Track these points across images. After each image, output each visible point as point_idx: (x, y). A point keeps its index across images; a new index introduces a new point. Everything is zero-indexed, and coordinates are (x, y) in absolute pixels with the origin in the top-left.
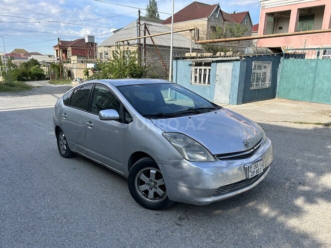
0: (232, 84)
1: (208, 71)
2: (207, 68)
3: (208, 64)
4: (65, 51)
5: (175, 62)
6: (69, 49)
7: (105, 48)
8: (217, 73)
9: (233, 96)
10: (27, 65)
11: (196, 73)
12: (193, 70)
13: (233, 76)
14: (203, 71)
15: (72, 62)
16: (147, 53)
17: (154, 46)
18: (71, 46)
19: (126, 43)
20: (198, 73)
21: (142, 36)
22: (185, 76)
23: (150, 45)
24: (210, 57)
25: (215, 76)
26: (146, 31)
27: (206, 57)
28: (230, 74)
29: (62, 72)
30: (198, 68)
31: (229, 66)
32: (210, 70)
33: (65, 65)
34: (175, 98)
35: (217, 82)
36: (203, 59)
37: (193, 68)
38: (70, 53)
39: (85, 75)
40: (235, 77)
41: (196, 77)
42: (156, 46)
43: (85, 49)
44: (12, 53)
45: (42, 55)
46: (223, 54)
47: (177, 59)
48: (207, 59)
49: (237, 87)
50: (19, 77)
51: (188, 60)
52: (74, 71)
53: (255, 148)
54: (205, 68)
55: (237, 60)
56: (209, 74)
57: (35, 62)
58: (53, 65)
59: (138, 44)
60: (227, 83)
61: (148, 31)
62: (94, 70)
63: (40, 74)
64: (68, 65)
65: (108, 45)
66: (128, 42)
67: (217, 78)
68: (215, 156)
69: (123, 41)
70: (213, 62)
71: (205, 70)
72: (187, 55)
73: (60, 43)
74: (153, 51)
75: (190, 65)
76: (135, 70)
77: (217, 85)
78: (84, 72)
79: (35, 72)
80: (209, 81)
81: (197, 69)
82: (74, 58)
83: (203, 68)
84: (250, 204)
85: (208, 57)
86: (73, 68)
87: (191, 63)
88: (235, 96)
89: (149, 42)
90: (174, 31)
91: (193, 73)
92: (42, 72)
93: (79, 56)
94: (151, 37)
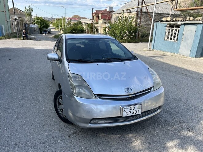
0: (194, 42)
1: (177, 31)
2: (178, 29)
3: (178, 26)
4: (98, 17)
5: (155, 24)
6: (100, 15)
7: (117, 14)
8: (184, 33)
9: (193, 51)
10: (76, 24)
11: (169, 32)
12: (168, 30)
13: (196, 36)
14: (174, 31)
15: (100, 23)
16: (142, 17)
17: (148, 12)
18: (101, 14)
19: (129, 11)
20: (170, 33)
21: (140, 6)
22: (161, 34)
23: (146, 12)
24: (180, 21)
25: (182, 35)
26: (144, 3)
27: (177, 21)
28: (193, 34)
29: (93, 29)
30: (171, 29)
31: (193, 28)
32: (179, 30)
33: (95, 25)
34: (153, 49)
35: (183, 40)
36: (174, 22)
37: (167, 29)
38: (100, 17)
39: (104, 31)
40: (197, 36)
41: (168, 35)
42: (149, 13)
43: (107, 15)
44: (72, 18)
45: (86, 19)
46: (192, 18)
47: (157, 22)
48: (178, 22)
49: (198, 44)
50: (71, 31)
51: (164, 22)
52: (100, 29)
53: (137, 94)
54: (176, 28)
55: (200, 24)
56: (178, 33)
57: (81, 23)
58: (89, 25)
59: (137, 11)
60: (190, 41)
61: (145, 3)
62: (109, 28)
63: (82, 30)
64: (97, 25)
65: (119, 13)
66: (130, 10)
67: (184, 37)
68: (96, 95)
69: (127, 10)
70: (182, 24)
71: (176, 30)
72: (164, 19)
73: (96, 12)
74: (147, 16)
75: (166, 26)
76: (131, 29)
77: (182, 42)
78: (104, 29)
79: (79, 28)
80: (177, 38)
81: (173, 30)
82: (101, 21)
83: (174, 29)
84: (130, 135)
85: (178, 21)
86: (99, 27)
87: (166, 25)
88: (195, 52)
89: (144, 10)
90: (157, 3)
91: (167, 32)
92: (83, 29)
93: (104, 20)
94: (146, 6)
